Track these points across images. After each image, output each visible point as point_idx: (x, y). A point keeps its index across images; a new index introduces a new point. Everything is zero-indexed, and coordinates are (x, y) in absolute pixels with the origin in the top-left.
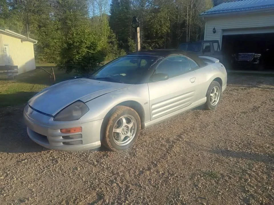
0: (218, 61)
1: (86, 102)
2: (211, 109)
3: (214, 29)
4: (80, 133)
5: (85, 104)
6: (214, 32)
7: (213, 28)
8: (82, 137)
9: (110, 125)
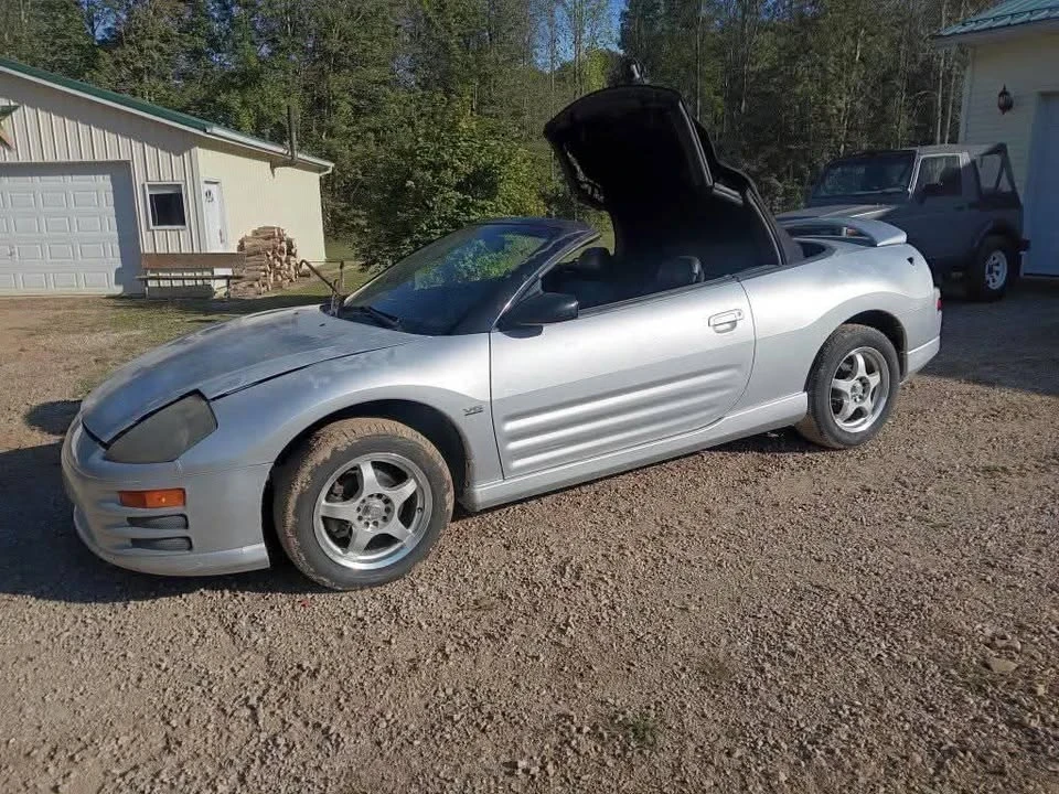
0: (903, 238)
1: (214, 399)
2: (842, 446)
3: (1004, 93)
4: (179, 509)
5: (210, 407)
6: (1006, 106)
7: (1001, 89)
8: (186, 526)
9: (299, 488)
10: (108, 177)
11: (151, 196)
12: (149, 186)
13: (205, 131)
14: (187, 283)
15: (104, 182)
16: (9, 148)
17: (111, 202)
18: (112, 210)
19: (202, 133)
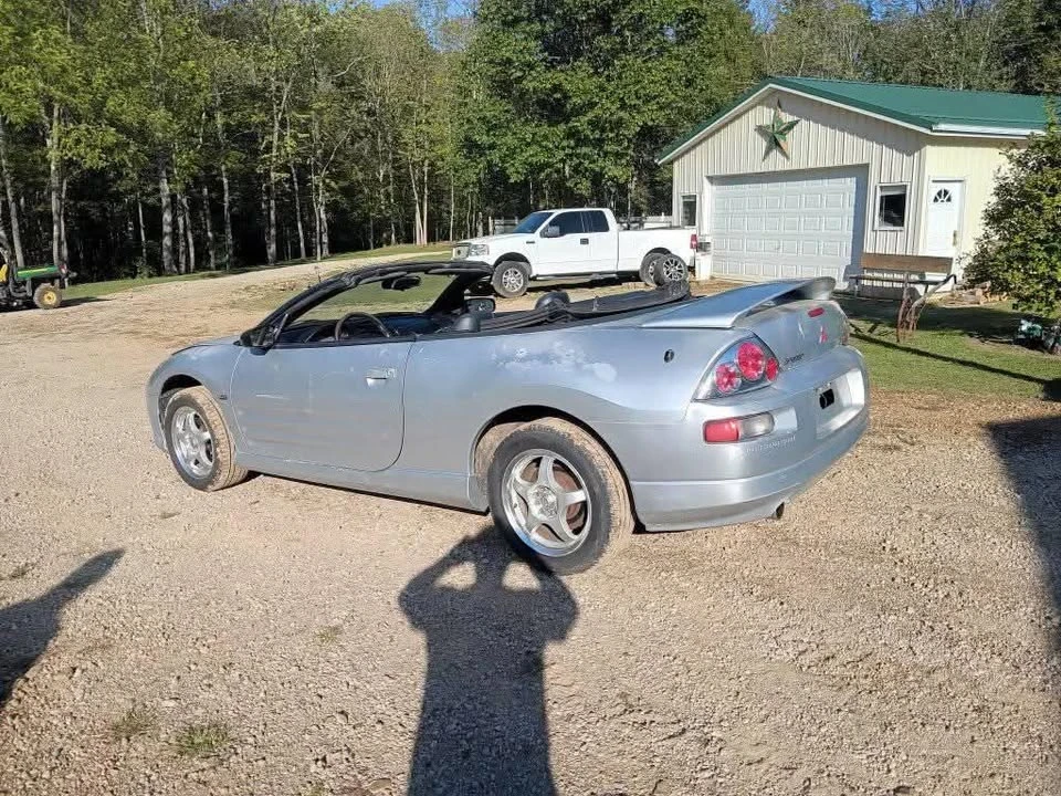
10: (854, 179)
11: (882, 197)
12: (881, 187)
13: (931, 129)
14: (895, 285)
15: (850, 183)
16: (788, 158)
17: (853, 201)
18: (852, 209)
19: (929, 132)
